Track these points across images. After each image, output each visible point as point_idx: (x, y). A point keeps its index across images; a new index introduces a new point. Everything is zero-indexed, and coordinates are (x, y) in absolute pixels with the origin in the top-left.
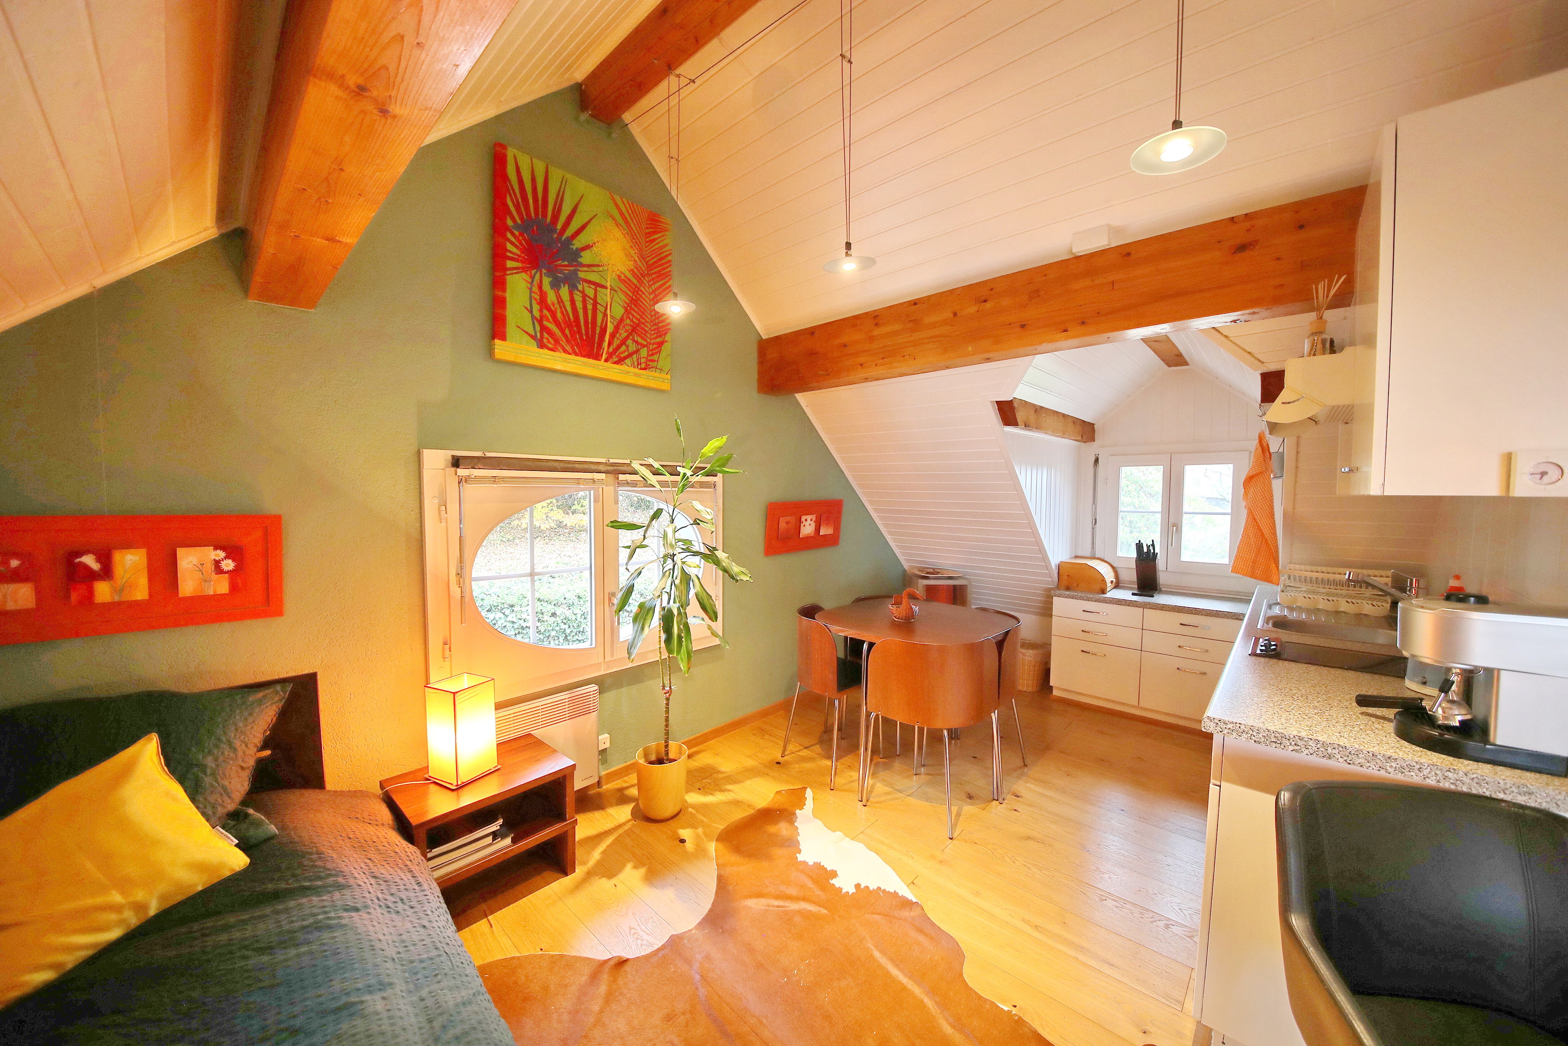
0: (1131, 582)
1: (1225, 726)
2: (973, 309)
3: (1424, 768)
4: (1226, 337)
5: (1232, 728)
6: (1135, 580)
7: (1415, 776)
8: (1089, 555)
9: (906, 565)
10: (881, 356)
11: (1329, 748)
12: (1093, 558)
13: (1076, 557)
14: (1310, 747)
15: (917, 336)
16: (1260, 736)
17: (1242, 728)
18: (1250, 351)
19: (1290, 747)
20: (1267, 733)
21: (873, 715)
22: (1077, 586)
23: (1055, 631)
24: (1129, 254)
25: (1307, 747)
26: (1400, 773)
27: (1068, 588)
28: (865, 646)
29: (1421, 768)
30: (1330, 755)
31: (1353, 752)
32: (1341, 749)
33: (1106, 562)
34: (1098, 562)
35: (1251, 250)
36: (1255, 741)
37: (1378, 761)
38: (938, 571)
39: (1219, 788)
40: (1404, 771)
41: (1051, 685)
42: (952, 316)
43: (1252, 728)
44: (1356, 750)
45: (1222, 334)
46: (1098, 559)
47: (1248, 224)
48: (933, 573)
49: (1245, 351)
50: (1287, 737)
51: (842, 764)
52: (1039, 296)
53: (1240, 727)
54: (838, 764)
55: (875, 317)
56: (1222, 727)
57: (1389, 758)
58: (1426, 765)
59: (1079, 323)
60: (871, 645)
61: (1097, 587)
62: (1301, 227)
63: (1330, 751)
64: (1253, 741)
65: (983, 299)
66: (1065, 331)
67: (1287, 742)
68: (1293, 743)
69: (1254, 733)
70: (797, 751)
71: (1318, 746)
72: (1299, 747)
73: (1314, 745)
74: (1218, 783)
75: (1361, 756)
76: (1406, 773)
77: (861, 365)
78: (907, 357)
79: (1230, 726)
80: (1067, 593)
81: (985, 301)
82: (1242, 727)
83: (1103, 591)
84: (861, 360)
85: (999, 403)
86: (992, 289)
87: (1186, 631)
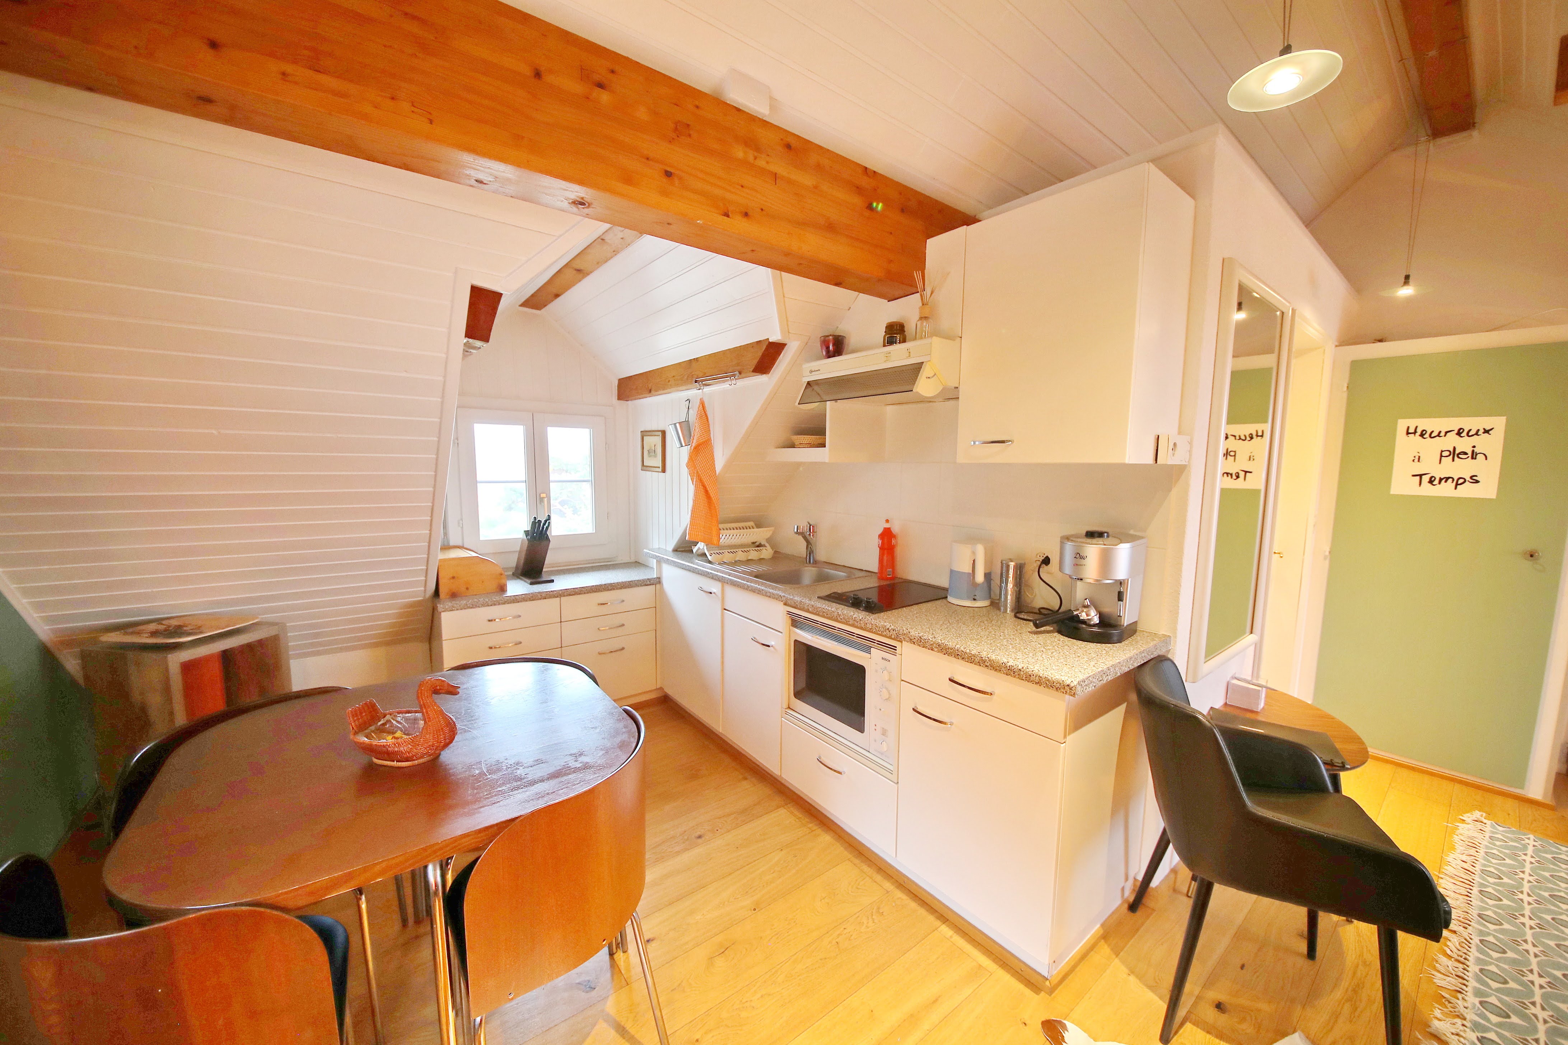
2: (576, 86)
4: (784, 295)
22: (467, 589)
24: (791, 147)
27: (454, 595)
42: (529, 72)
47: (875, 183)
48: (174, 632)
52: (690, 135)
59: (741, 212)
62: (903, 210)
65: (598, 78)
66: (726, 215)
74: (1066, 740)
81: (601, 86)
83: (502, 589)
85: (477, 293)
86: (613, 72)
87: (604, 610)
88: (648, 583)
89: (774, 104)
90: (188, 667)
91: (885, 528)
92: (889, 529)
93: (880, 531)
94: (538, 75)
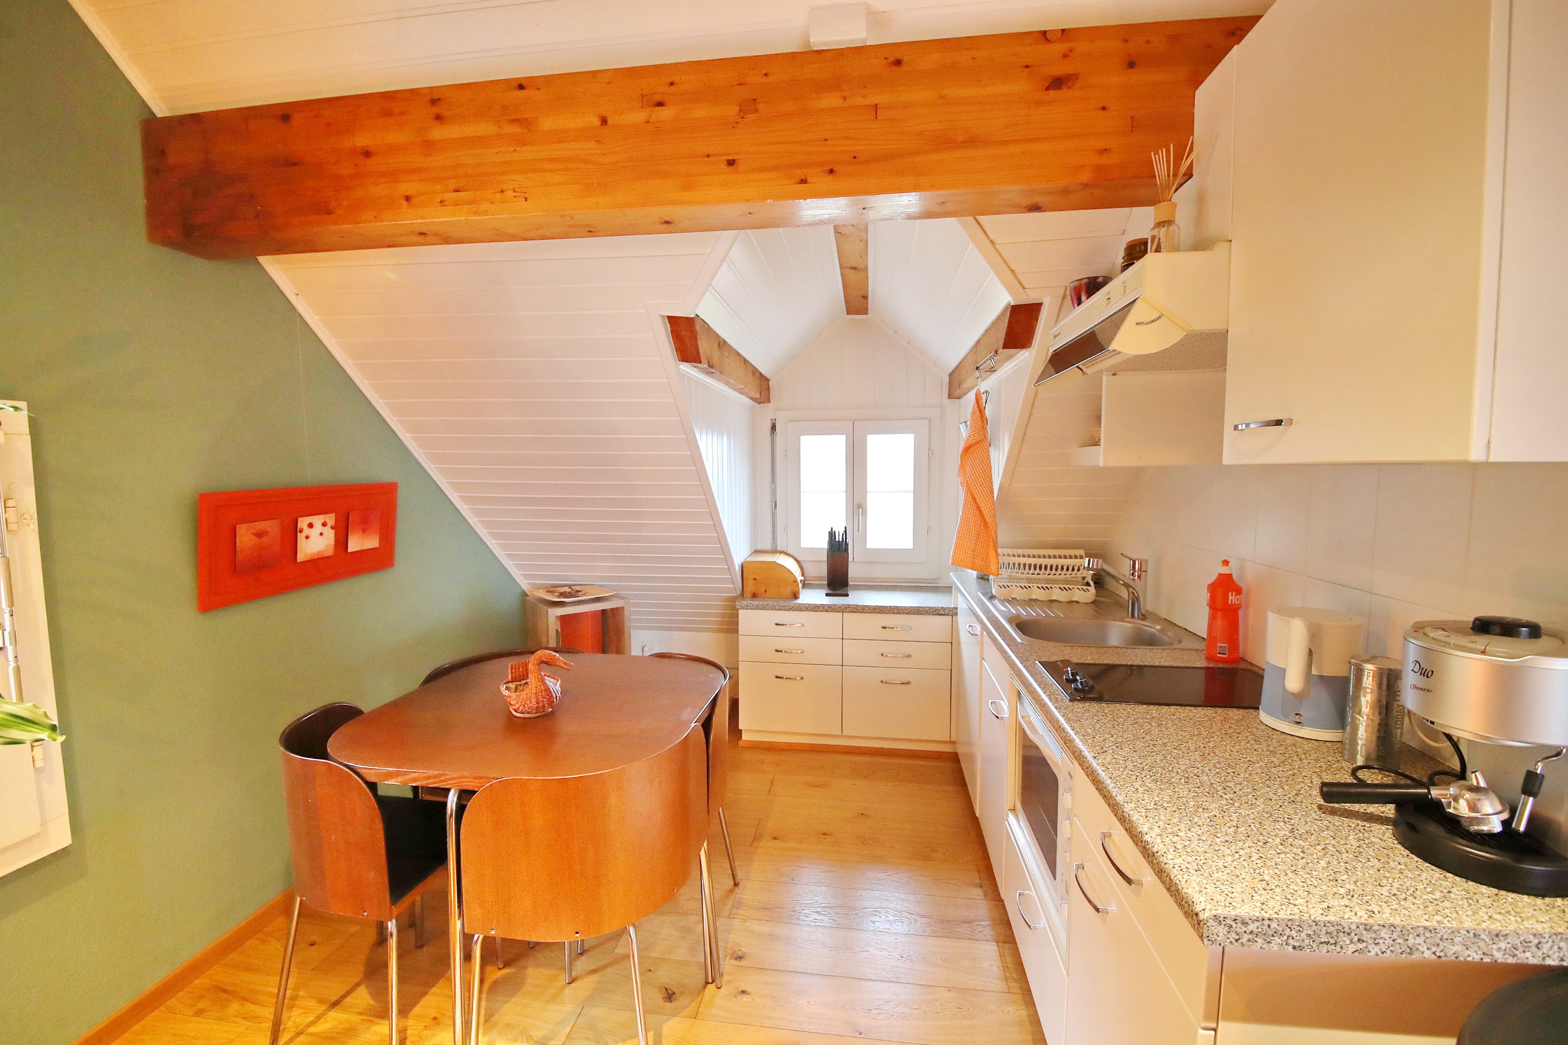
0: (820, 578)
1: (1244, 929)
2: (637, 116)
3: (1544, 941)
4: (992, 242)
5: (1255, 930)
6: (826, 575)
7: (1531, 958)
8: (768, 547)
9: (524, 584)
10: (452, 184)
11: (1411, 936)
12: (775, 551)
13: (756, 552)
14: (1381, 941)
15: (528, 152)
16: (1303, 935)
17: (1272, 927)
18: (1013, 268)
19: (1352, 946)
20: (1315, 928)
21: (478, 938)
22: (765, 591)
23: (741, 657)
24: (898, 63)
25: (1377, 941)
26: (1511, 957)
27: (754, 596)
28: (452, 800)
29: (1539, 943)
30: (1411, 949)
31: (1445, 937)
32: (1428, 935)
33: (790, 555)
34: (782, 556)
35: (1069, 88)
36: (1294, 948)
37: (1482, 944)
38: (578, 588)
39: (1213, 1033)
40: (1516, 952)
41: (740, 728)
42: (597, 122)
43: (1289, 923)
44: (1449, 931)
45: (988, 236)
46: (781, 552)
47: (1062, 47)
48: (570, 595)
49: (1008, 266)
50: (1346, 929)
51: (419, 1017)
52: (757, 111)
53: (1269, 926)
54: (410, 1022)
55: (434, 102)
56: (1238, 930)
57: (1497, 935)
58: (1547, 936)
59: (824, 171)
60: (466, 795)
61: (788, 591)
62: (1131, 65)
63: (1411, 941)
64: (1290, 948)
65: (658, 98)
66: (803, 181)
67: (1345, 939)
68: (1356, 939)
69: (1294, 933)
70: (309, 1025)
71: (1395, 936)
72: (1364, 944)
73: (1387, 936)
74: (1214, 1025)
75: (1457, 940)
76: (1519, 955)
77: (408, 199)
78: (510, 194)
79: (1252, 927)
80: (756, 603)
81: (660, 104)
82: (1274, 925)
83: (796, 596)
84: (406, 188)
85: (675, 322)
86: (672, 84)
87: (888, 634)
88: (942, 612)
89: (875, 18)
90: (565, 620)
91: (1220, 575)
92: (1230, 576)
93: (1213, 578)
94: (604, 121)
